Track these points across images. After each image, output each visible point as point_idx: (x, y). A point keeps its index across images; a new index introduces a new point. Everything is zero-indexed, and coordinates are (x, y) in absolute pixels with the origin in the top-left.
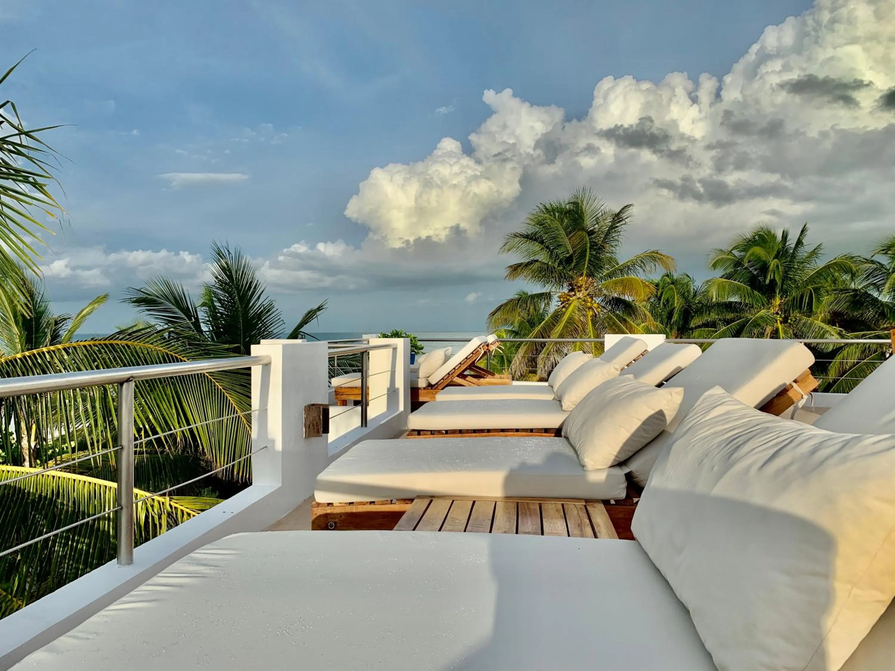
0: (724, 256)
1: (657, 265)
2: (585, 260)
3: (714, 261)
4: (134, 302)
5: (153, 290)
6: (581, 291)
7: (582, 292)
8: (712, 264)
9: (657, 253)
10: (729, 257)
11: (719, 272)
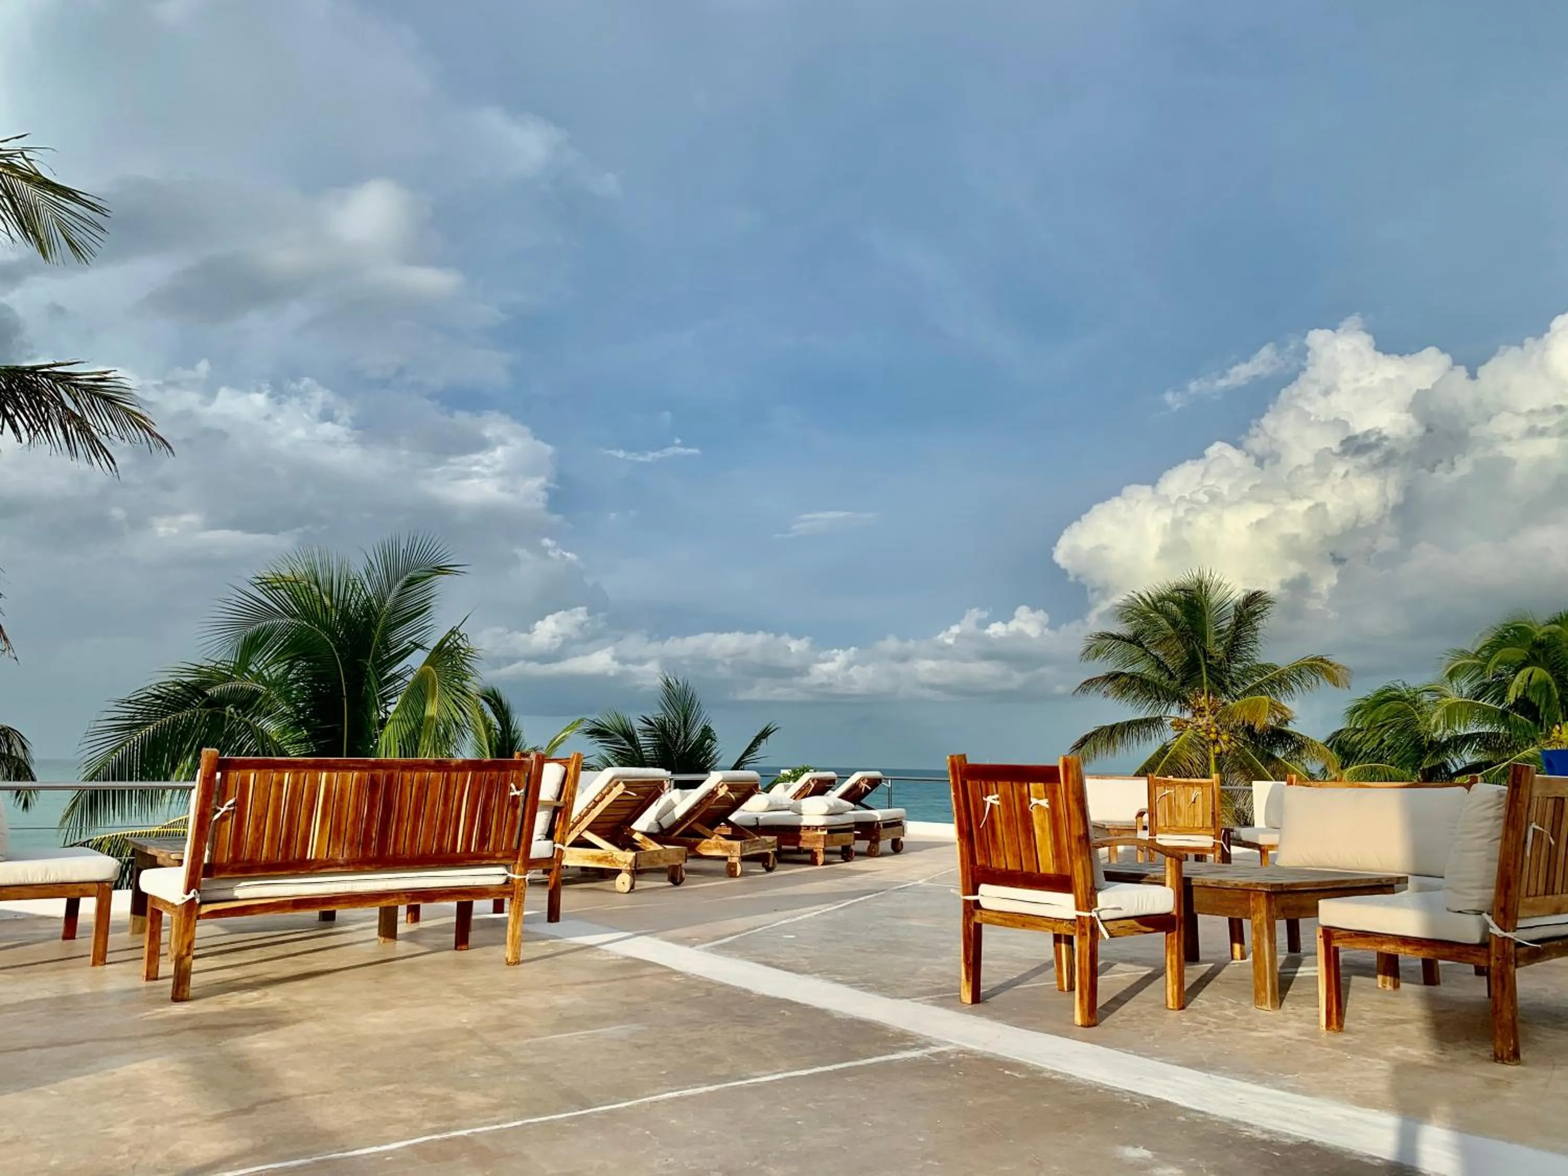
0: (1468, 661)
1: (1320, 679)
2: (1201, 672)
3: (1451, 668)
4: (588, 733)
5: (606, 720)
6: (1204, 716)
7: (1207, 718)
8: (1447, 672)
9: (1322, 660)
10: (1476, 661)
11: (1465, 685)
